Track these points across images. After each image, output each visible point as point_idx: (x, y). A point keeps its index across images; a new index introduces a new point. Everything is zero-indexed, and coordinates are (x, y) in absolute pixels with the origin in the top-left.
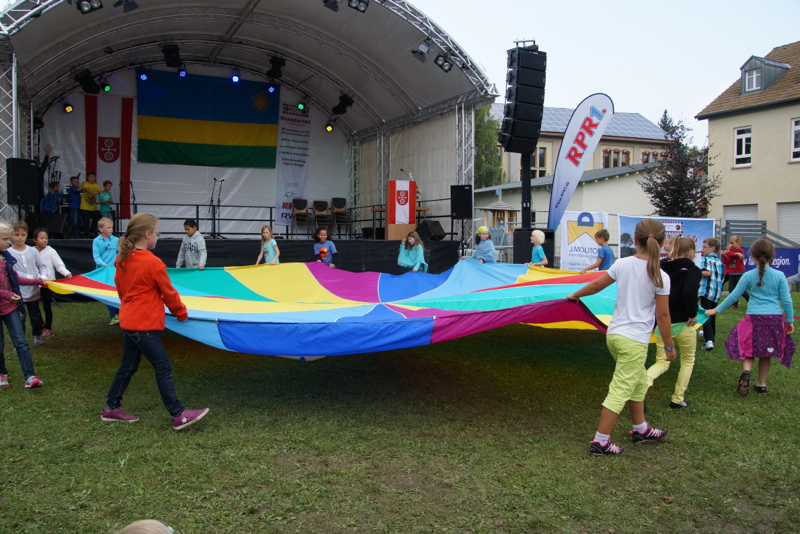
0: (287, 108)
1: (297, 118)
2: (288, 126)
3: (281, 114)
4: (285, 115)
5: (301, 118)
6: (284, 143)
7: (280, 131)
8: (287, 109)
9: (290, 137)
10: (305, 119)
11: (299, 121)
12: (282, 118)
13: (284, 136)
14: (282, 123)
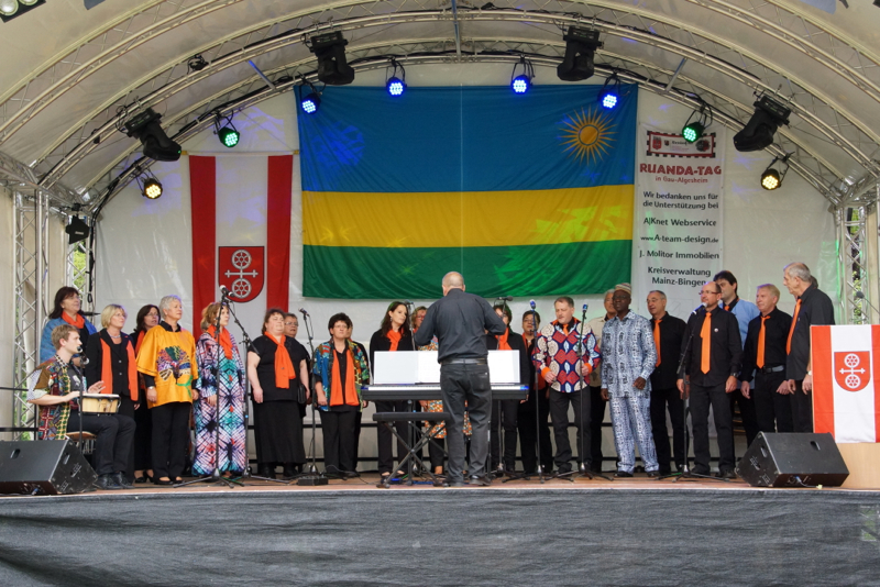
0: (656, 140)
1: (684, 162)
2: (662, 187)
3: (641, 157)
4: (652, 160)
5: (694, 163)
6: (652, 230)
7: (640, 199)
8: (657, 143)
9: (668, 214)
10: (708, 162)
11: (689, 171)
12: (644, 168)
13: (649, 213)
14: (644, 181)
